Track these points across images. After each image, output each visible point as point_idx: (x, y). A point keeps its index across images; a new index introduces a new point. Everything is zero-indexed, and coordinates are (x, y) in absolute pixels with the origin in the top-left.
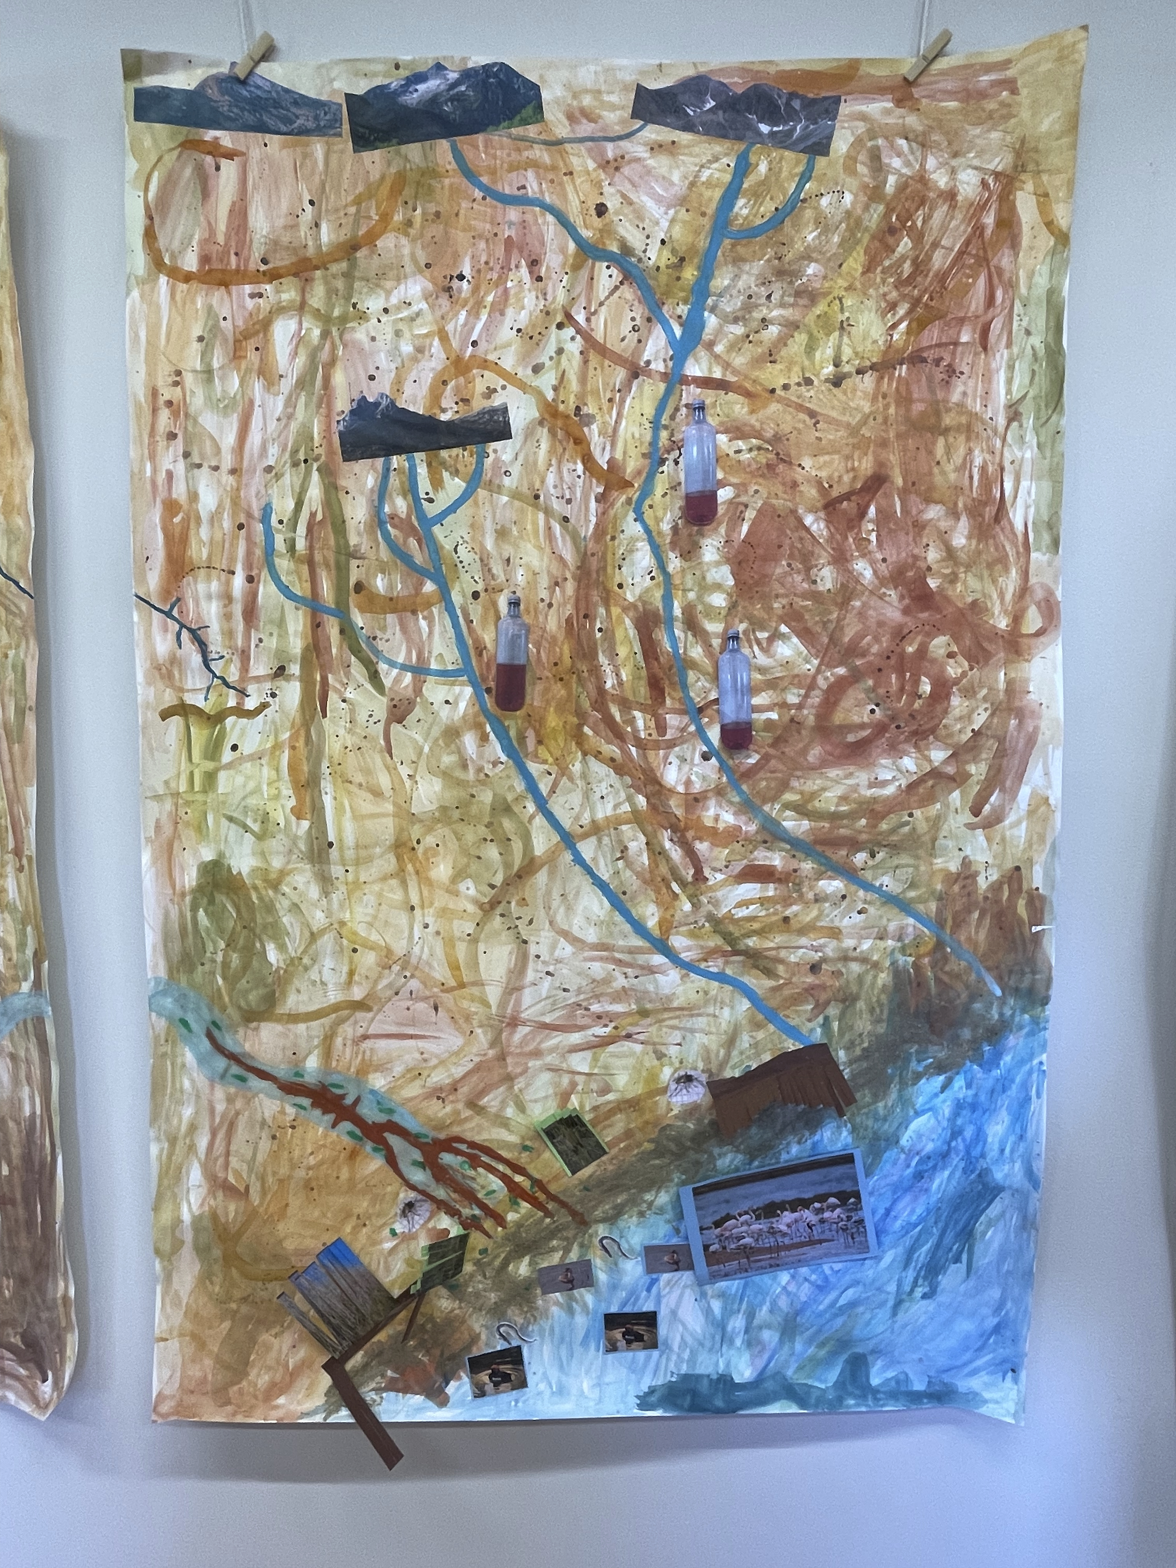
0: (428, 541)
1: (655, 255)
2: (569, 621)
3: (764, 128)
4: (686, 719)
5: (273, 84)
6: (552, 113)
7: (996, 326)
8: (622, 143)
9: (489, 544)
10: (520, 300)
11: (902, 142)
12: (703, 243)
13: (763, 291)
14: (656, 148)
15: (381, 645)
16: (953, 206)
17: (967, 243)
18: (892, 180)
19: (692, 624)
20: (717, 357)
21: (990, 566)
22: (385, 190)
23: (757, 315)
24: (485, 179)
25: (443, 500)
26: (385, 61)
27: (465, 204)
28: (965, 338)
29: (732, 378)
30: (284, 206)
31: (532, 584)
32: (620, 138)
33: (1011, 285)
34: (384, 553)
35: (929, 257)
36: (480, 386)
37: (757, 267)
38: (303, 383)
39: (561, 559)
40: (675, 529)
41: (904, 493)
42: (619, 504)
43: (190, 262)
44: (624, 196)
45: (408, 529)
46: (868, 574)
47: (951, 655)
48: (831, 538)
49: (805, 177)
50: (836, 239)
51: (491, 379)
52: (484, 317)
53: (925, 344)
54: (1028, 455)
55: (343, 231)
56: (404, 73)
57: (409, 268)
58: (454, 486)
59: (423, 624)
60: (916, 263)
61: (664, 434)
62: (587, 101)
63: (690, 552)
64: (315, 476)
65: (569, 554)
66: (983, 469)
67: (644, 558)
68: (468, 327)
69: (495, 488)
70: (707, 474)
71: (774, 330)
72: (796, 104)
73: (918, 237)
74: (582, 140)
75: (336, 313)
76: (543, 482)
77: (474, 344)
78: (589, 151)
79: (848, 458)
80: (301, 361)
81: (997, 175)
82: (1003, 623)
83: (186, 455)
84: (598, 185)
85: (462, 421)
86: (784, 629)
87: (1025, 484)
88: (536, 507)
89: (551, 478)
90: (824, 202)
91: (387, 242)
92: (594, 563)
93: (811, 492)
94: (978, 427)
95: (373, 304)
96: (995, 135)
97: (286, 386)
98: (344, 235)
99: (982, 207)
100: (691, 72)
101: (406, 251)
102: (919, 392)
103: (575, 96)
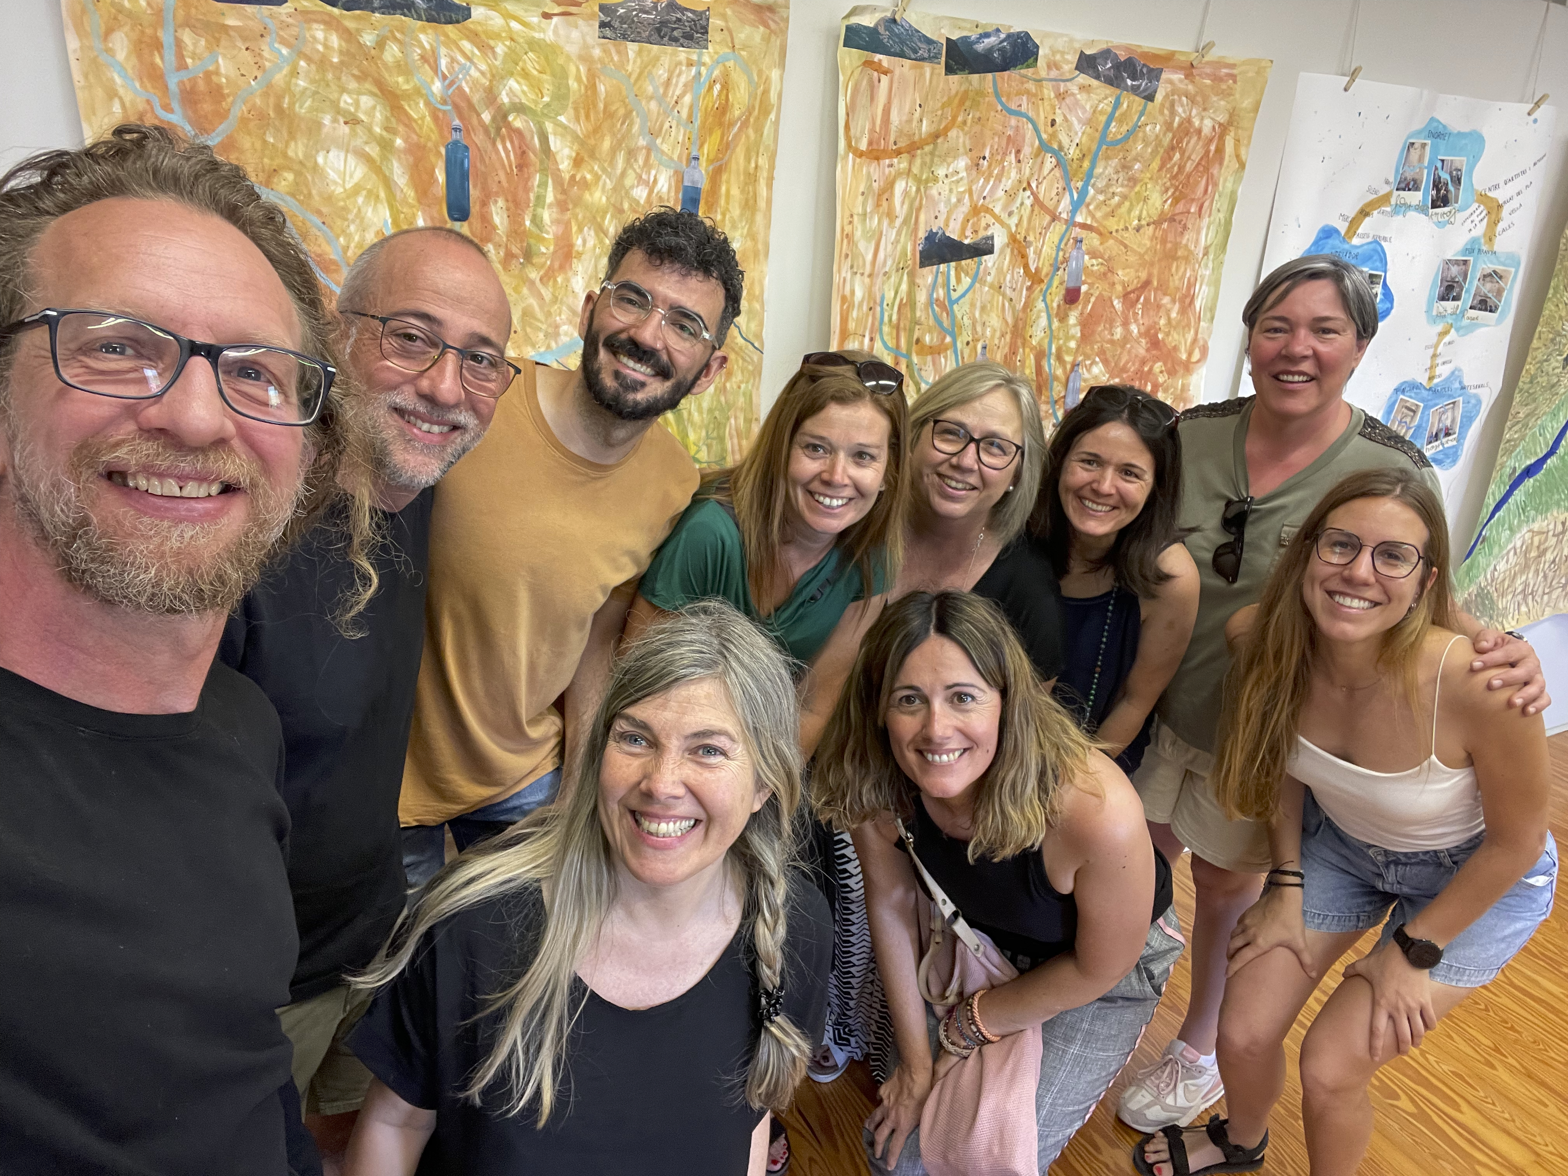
0: (951, 314)
1: (1073, 152)
2: (1006, 356)
3: (1129, 82)
4: (1049, 406)
5: (910, 26)
6: (1041, 62)
7: (1206, 204)
8: (1068, 84)
9: (977, 315)
10: (1009, 173)
11: (1184, 99)
12: (1094, 147)
13: (1115, 177)
14: (1082, 88)
15: (923, 373)
16: (1199, 138)
17: (1201, 159)
18: (1177, 119)
19: (1059, 358)
20: (1089, 212)
21: (1184, 328)
22: (956, 101)
23: (1111, 190)
24: (1004, 99)
25: (961, 290)
26: (972, 22)
27: (993, 114)
28: (1192, 210)
29: (1095, 225)
30: (907, 109)
31: (993, 336)
32: (1067, 80)
33: (1216, 185)
34: (931, 322)
35: (1185, 166)
36: (983, 224)
37: (1114, 162)
38: (906, 222)
39: (1007, 323)
40: (1059, 306)
41: (1156, 290)
42: (1037, 292)
43: (863, 146)
44: (1065, 116)
45: (942, 305)
46: (1136, 331)
47: (1161, 372)
48: (1123, 312)
49: (1142, 114)
50: (1150, 150)
51: (989, 219)
52: (991, 183)
53: (1177, 211)
54: (1208, 273)
55: (934, 125)
56: (980, 31)
57: (961, 150)
58: (966, 281)
59: (943, 360)
60: (1179, 168)
61: (1061, 254)
62: (1058, 57)
63: (1063, 318)
64: (905, 277)
65: (1010, 320)
66: (1189, 279)
67: (1043, 322)
68: (984, 187)
69: (983, 282)
70: (1078, 277)
71: (1117, 198)
72: (1145, 71)
73: (1182, 154)
74: (1051, 80)
75: (924, 177)
76: (1005, 279)
77: (984, 198)
78: (1053, 87)
79: (1137, 271)
80: (906, 207)
81: (1220, 125)
82: (1184, 357)
83: (852, 267)
84: (1053, 108)
85: (974, 243)
86: (1097, 359)
87: (1204, 287)
88: (999, 293)
89: (1008, 277)
90: (1148, 128)
91: (953, 133)
92: (1021, 324)
93: (1119, 288)
94: (1191, 257)
95: (941, 172)
96: (1222, 103)
97: (898, 222)
98: (933, 129)
99: (1211, 140)
100: (1104, 46)
101: (961, 140)
102: (1171, 237)
103: (1053, 55)
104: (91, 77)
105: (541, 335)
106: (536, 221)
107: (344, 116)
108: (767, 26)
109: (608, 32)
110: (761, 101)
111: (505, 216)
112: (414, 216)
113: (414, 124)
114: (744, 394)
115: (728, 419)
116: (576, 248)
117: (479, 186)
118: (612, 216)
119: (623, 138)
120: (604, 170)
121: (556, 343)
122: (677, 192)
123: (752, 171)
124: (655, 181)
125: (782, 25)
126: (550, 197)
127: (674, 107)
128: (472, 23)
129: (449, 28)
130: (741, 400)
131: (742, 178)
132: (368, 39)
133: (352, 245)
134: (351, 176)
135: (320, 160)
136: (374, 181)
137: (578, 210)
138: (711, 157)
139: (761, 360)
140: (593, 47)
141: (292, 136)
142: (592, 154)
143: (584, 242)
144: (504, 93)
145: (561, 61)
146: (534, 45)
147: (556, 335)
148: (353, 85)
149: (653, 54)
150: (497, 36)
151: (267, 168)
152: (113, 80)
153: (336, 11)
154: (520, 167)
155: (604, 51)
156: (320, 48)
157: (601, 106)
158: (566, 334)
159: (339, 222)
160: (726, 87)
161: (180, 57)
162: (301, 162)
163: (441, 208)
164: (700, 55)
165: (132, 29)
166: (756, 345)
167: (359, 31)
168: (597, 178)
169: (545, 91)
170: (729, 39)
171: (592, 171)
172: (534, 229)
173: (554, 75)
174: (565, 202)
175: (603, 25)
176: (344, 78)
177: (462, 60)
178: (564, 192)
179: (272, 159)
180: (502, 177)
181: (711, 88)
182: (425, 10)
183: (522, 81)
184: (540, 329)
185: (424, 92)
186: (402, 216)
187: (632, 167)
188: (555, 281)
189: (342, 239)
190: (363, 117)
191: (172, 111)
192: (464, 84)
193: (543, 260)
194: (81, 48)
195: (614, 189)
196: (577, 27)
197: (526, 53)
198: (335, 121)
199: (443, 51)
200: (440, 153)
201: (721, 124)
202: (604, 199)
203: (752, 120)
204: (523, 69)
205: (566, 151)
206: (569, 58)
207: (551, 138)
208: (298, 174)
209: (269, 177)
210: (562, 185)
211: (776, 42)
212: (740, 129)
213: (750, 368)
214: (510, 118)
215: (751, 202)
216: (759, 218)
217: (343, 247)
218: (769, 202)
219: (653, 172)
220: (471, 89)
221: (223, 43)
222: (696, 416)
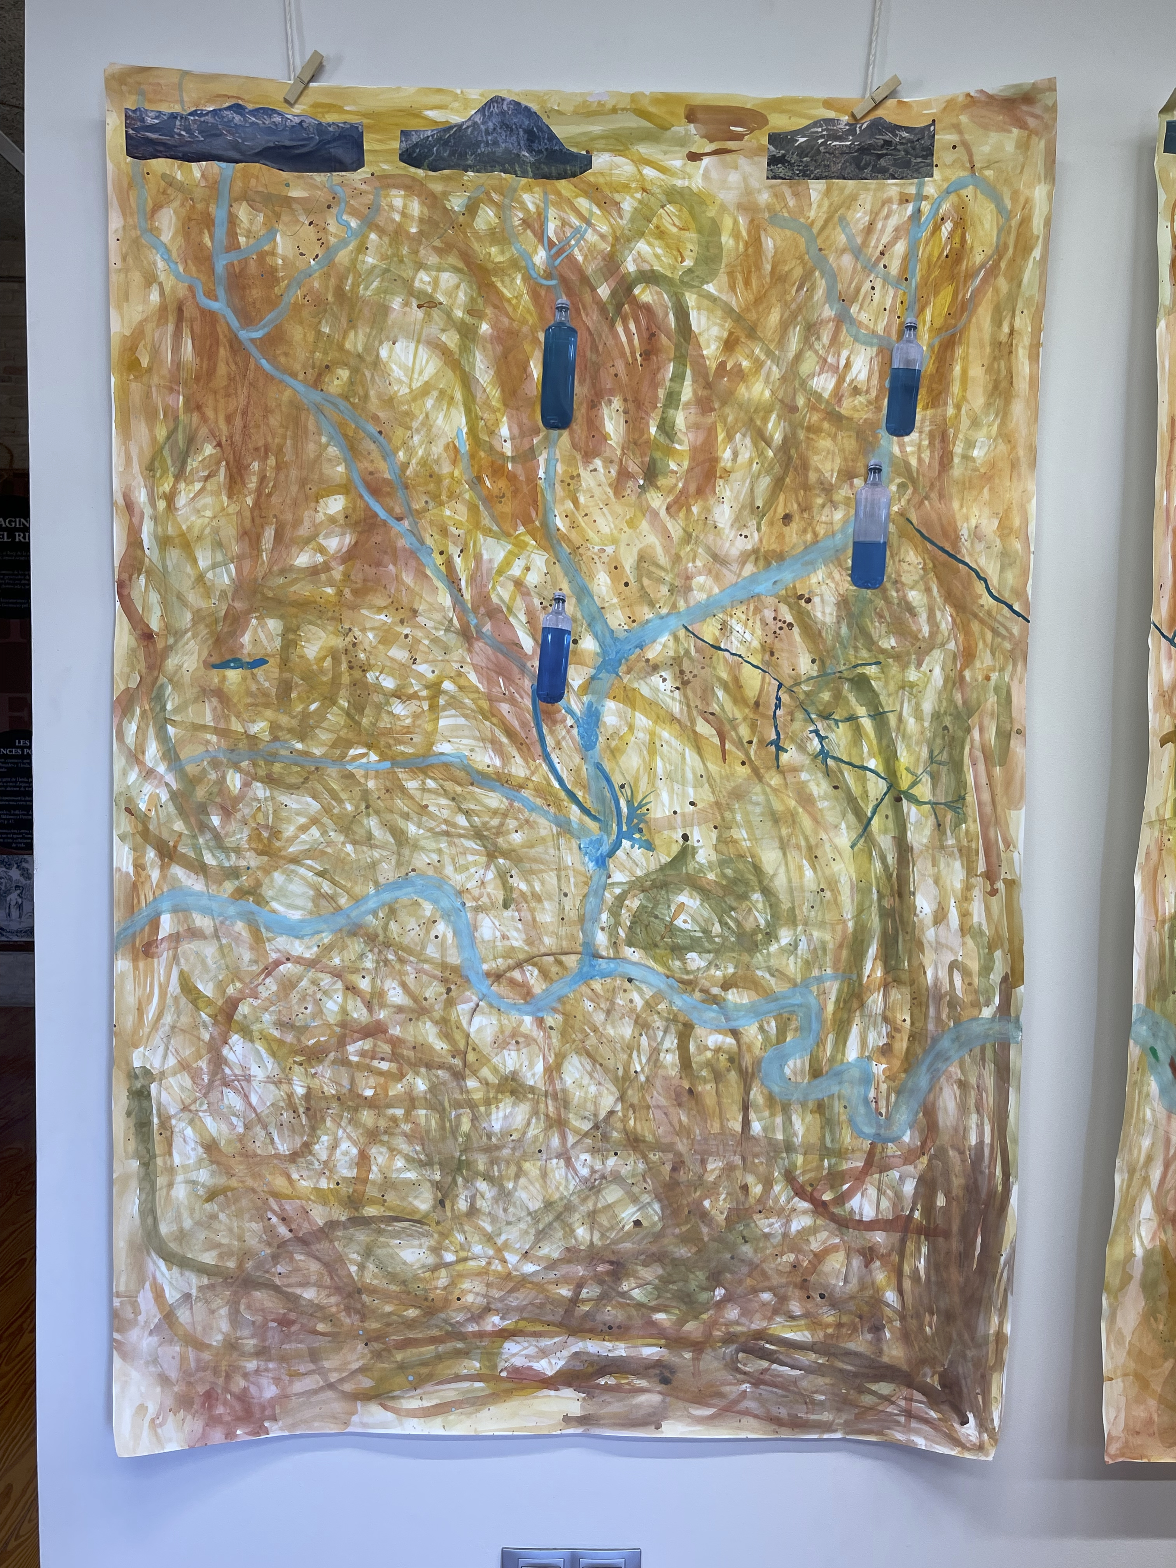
104: (130, 260)
105: (664, 590)
106: (666, 428)
107: (418, 299)
108: (1023, 125)
109: (780, 169)
110: (1018, 235)
111: (622, 421)
112: (497, 422)
113: (506, 305)
114: (997, 689)
115: (968, 730)
116: (722, 464)
117: (588, 381)
118: (779, 417)
119: (800, 309)
120: (769, 353)
121: (686, 601)
122: (881, 378)
123: (1003, 338)
124: (848, 365)
125: (1046, 116)
126: (687, 393)
127: (878, 260)
128: (594, 174)
129: (563, 185)
130: (992, 700)
131: (988, 350)
132: (457, 203)
133: (414, 461)
134: (421, 373)
135: (384, 353)
136: (450, 381)
137: (727, 410)
138: (938, 324)
139: (1025, 633)
140: (759, 191)
141: (352, 323)
142: (752, 333)
143: (735, 454)
144: (630, 259)
145: (712, 212)
146: (673, 195)
147: (688, 589)
148: (433, 259)
149: (847, 192)
150: (625, 188)
151: (318, 363)
152: (155, 263)
153: (420, 172)
154: (647, 354)
155: (776, 195)
156: (397, 217)
157: (768, 267)
158: (702, 588)
159: (400, 432)
160: (961, 224)
161: (232, 234)
162: (359, 356)
163: (534, 411)
164: (920, 186)
165: (182, 205)
166: (1016, 607)
167: (446, 194)
168: (758, 365)
169: (687, 253)
170: (966, 158)
171: (750, 356)
172: (662, 439)
173: (700, 231)
174: (709, 399)
175: (773, 161)
176: (422, 252)
177: (575, 221)
178: (708, 386)
179: (325, 353)
180: (620, 367)
181: (937, 229)
182: (532, 165)
183: (656, 243)
184: (662, 581)
185: (523, 264)
186: (482, 423)
187: (811, 347)
188: (689, 510)
189: (401, 454)
190: (441, 298)
191: (216, 299)
192: (576, 252)
193: (674, 481)
194: (124, 227)
195: (784, 379)
196: (736, 168)
197: (663, 207)
198: (406, 304)
199: (552, 212)
200: (536, 340)
201: (953, 278)
202: (767, 394)
203: (1003, 265)
204: (657, 227)
205: (715, 331)
206: (723, 208)
207: (693, 315)
208: (355, 371)
209: (320, 375)
210: (706, 376)
211: (1039, 146)
212: (984, 280)
213: (1008, 646)
214: (637, 291)
215: (1004, 385)
216: (1018, 408)
217: (403, 463)
218: (1034, 382)
219: (845, 354)
220: (585, 257)
221: (285, 218)
222: (911, 723)
